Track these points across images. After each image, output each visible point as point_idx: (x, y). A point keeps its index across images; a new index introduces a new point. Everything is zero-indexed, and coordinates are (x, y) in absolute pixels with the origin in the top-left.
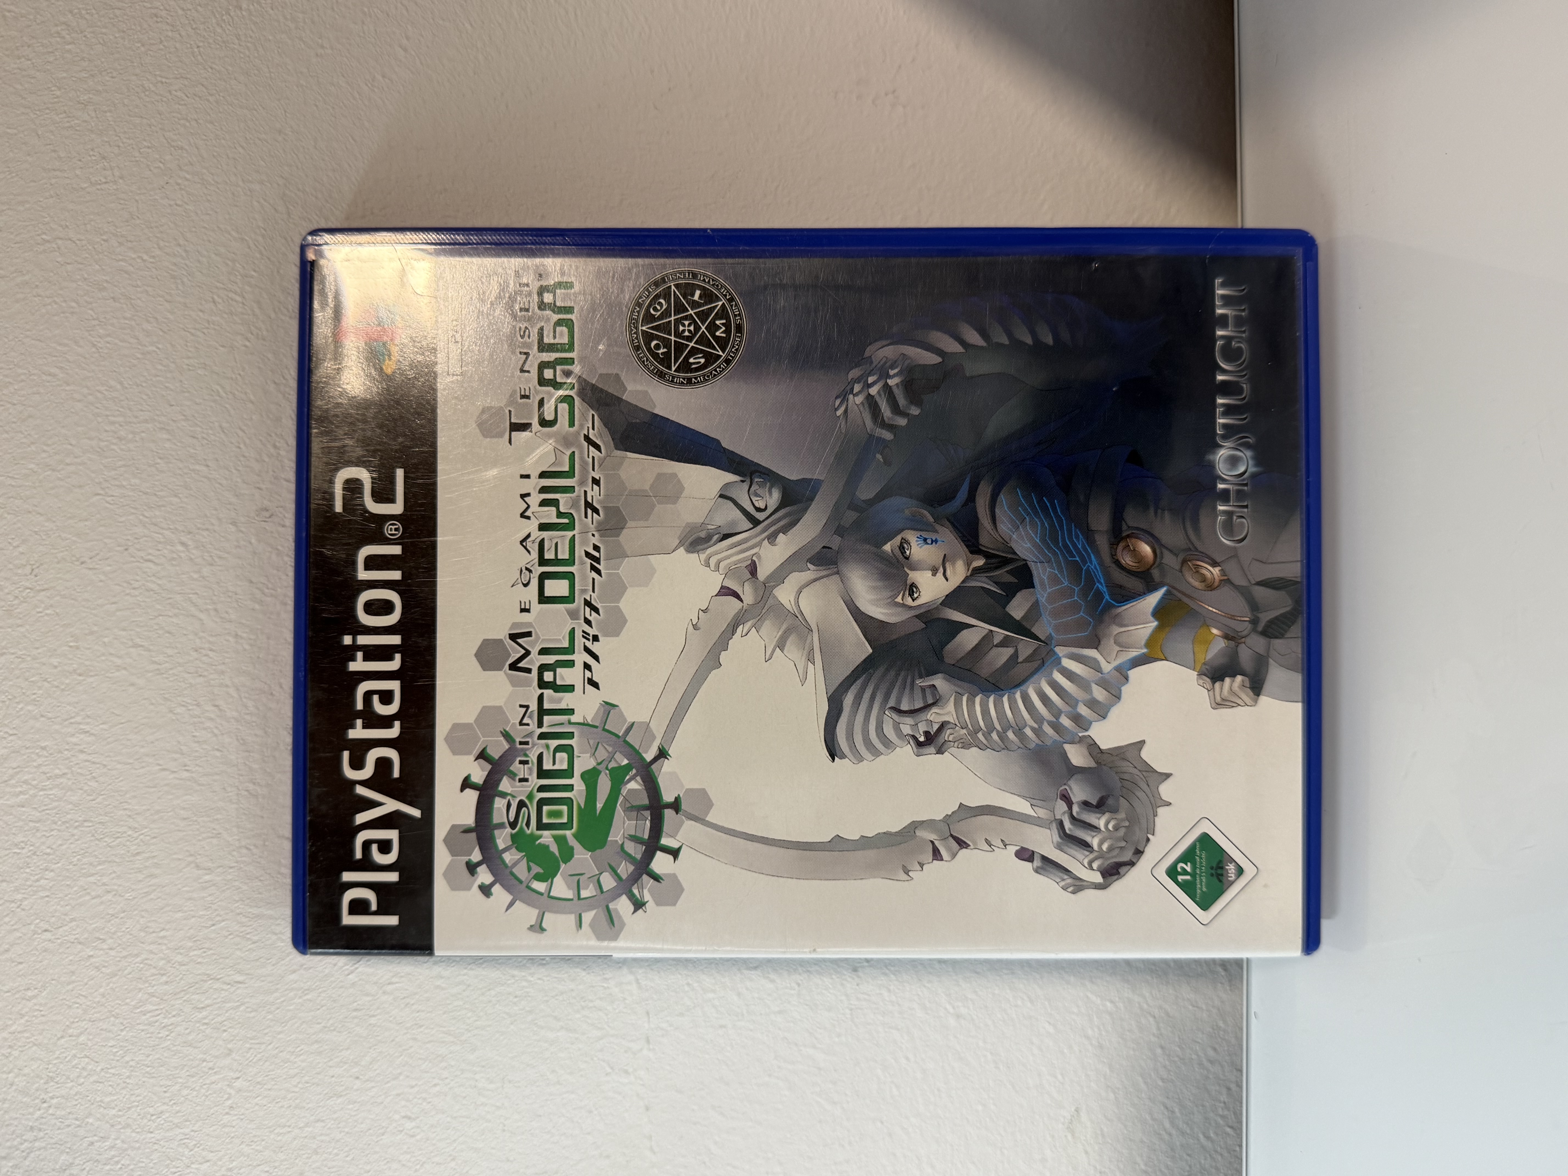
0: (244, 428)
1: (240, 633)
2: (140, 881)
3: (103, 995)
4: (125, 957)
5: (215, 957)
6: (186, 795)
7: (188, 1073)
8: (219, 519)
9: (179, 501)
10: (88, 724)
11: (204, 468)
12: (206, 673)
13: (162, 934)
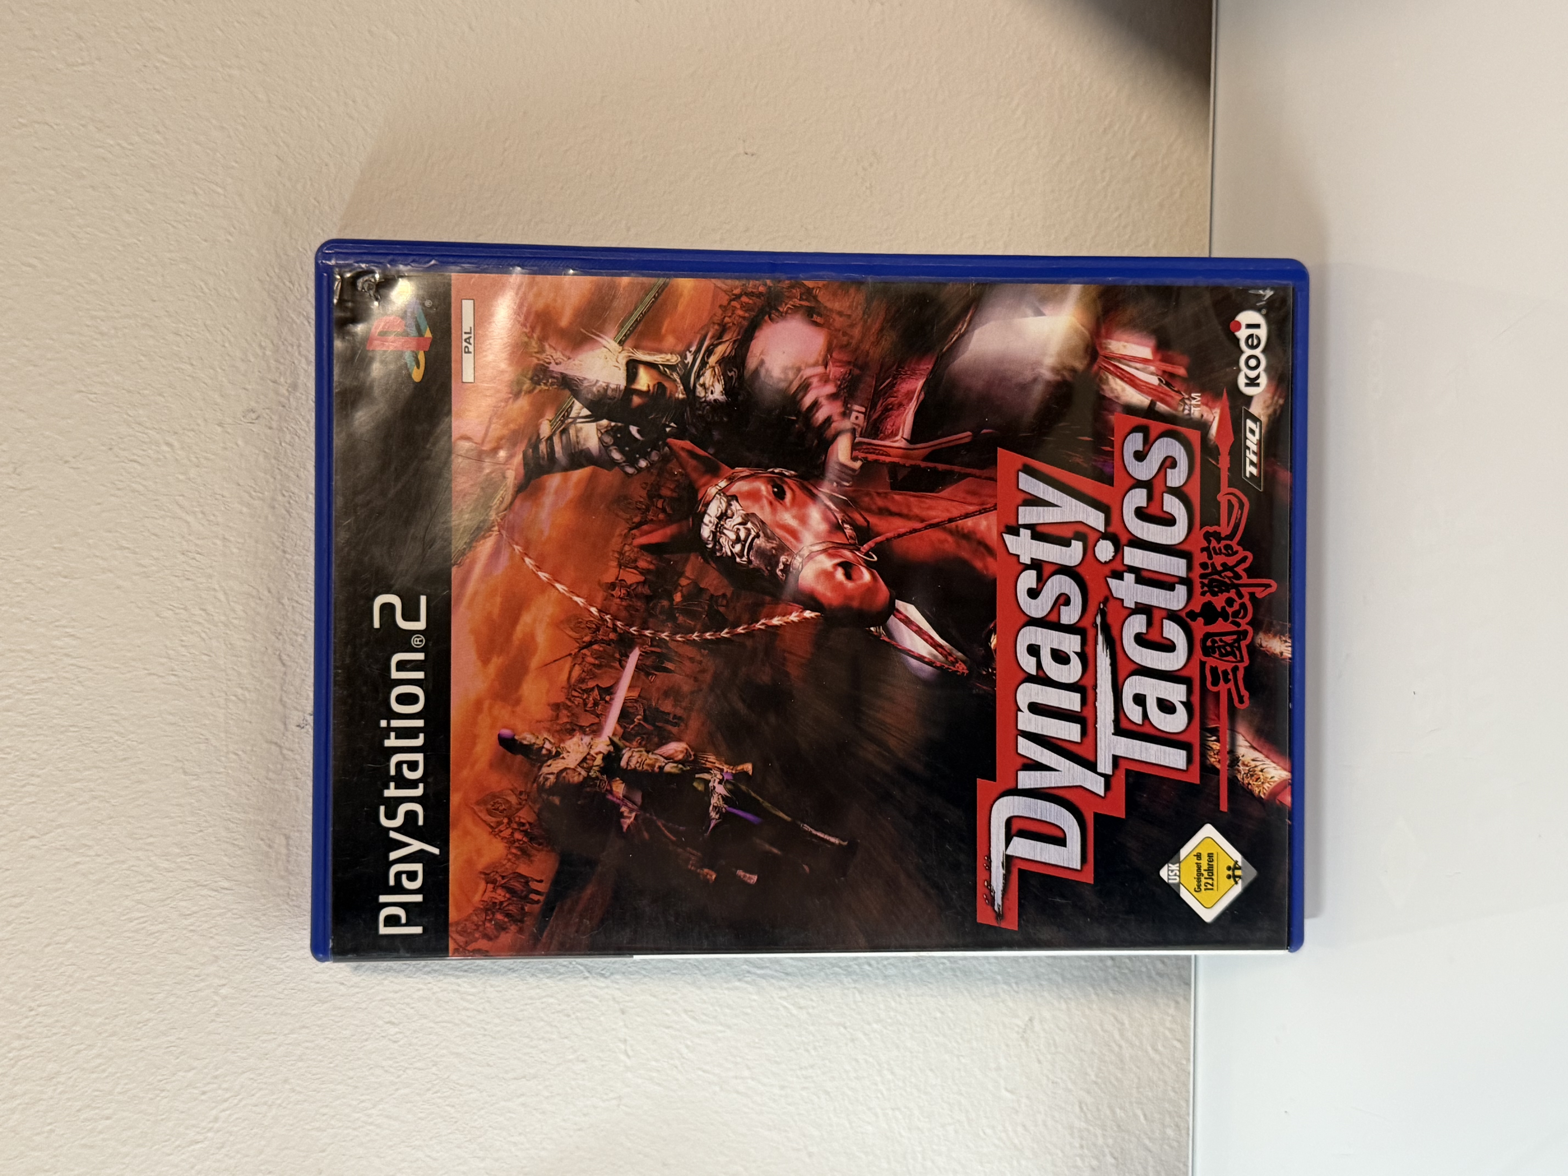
0: (229, 326)
1: (227, 536)
2: (127, 787)
3: (90, 903)
4: (112, 864)
5: (204, 863)
6: (175, 700)
7: (174, 981)
8: (205, 420)
9: (163, 400)
10: (73, 627)
11: (189, 367)
12: (193, 577)
13: (151, 840)
